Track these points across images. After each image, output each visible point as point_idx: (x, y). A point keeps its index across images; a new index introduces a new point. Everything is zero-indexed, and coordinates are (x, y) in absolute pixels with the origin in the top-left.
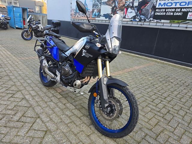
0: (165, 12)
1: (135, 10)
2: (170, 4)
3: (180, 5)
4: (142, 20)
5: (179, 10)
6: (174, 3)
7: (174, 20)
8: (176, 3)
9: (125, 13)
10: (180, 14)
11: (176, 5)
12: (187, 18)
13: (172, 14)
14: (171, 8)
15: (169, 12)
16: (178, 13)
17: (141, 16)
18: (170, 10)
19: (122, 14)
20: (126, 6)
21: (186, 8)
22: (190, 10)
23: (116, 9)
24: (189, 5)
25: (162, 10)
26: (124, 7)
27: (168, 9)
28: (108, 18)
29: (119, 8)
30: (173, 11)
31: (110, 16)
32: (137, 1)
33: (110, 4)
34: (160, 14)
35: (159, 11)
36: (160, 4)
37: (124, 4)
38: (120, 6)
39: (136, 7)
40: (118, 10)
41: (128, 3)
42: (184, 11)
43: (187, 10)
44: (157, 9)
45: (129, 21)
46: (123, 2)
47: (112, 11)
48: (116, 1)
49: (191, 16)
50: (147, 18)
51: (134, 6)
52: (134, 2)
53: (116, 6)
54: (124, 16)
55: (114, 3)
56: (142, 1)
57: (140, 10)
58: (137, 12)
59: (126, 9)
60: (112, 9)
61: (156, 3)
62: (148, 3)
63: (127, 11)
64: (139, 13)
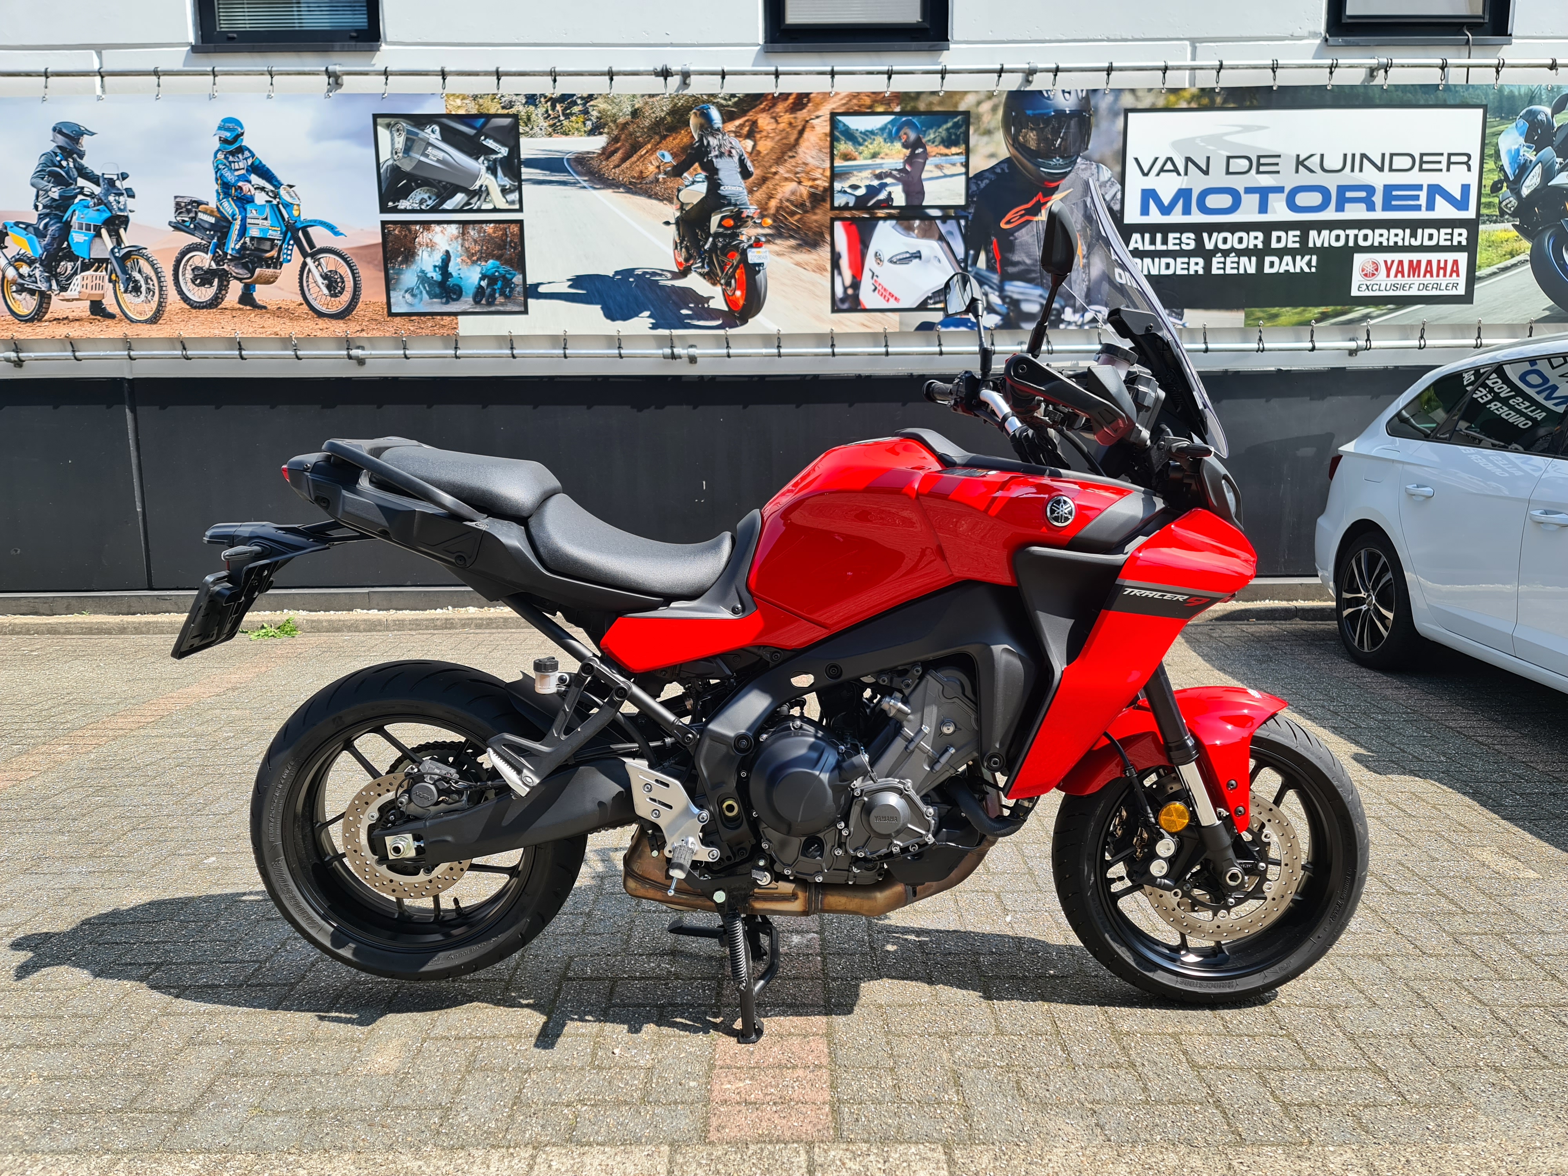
0: (1200, 251)
1: (941, 238)
2: (1225, 201)
3: (1292, 205)
4: (1031, 317)
5: (1291, 239)
6: (1248, 190)
7: (1275, 310)
8: (1264, 193)
9: (844, 263)
10: (1301, 264)
11: (1263, 208)
12: (1354, 292)
13: (1252, 270)
14: (1233, 228)
15: (1226, 253)
16: (1288, 259)
17: (1015, 288)
18: (1233, 240)
19: (816, 277)
20: (840, 200)
21: (1331, 225)
22: (1356, 236)
23: (739, 227)
24: (1347, 205)
25: (1178, 241)
26: (825, 214)
27: (1215, 235)
28: (649, 317)
29: (762, 216)
30: (1251, 247)
31: (674, 297)
32: (954, 165)
33: (651, 178)
34: (1164, 272)
35: (1152, 248)
36: (1149, 195)
37: (815, 187)
38: (773, 204)
39: (952, 213)
40: (765, 235)
41: (867, 178)
42: (1326, 245)
43: (1338, 238)
44: (1136, 236)
45: (902, 335)
46: (803, 172)
47: (687, 248)
48: (717, 153)
49: (1373, 275)
50: (1066, 301)
51: (924, 204)
52: (924, 175)
53: (724, 197)
54: (845, 289)
55: (695, 170)
56: (998, 170)
57: (994, 239)
58: (972, 252)
59: (854, 227)
60: (677, 223)
61: (1119, 187)
62: (1056, 184)
63: (860, 247)
64: (988, 261)
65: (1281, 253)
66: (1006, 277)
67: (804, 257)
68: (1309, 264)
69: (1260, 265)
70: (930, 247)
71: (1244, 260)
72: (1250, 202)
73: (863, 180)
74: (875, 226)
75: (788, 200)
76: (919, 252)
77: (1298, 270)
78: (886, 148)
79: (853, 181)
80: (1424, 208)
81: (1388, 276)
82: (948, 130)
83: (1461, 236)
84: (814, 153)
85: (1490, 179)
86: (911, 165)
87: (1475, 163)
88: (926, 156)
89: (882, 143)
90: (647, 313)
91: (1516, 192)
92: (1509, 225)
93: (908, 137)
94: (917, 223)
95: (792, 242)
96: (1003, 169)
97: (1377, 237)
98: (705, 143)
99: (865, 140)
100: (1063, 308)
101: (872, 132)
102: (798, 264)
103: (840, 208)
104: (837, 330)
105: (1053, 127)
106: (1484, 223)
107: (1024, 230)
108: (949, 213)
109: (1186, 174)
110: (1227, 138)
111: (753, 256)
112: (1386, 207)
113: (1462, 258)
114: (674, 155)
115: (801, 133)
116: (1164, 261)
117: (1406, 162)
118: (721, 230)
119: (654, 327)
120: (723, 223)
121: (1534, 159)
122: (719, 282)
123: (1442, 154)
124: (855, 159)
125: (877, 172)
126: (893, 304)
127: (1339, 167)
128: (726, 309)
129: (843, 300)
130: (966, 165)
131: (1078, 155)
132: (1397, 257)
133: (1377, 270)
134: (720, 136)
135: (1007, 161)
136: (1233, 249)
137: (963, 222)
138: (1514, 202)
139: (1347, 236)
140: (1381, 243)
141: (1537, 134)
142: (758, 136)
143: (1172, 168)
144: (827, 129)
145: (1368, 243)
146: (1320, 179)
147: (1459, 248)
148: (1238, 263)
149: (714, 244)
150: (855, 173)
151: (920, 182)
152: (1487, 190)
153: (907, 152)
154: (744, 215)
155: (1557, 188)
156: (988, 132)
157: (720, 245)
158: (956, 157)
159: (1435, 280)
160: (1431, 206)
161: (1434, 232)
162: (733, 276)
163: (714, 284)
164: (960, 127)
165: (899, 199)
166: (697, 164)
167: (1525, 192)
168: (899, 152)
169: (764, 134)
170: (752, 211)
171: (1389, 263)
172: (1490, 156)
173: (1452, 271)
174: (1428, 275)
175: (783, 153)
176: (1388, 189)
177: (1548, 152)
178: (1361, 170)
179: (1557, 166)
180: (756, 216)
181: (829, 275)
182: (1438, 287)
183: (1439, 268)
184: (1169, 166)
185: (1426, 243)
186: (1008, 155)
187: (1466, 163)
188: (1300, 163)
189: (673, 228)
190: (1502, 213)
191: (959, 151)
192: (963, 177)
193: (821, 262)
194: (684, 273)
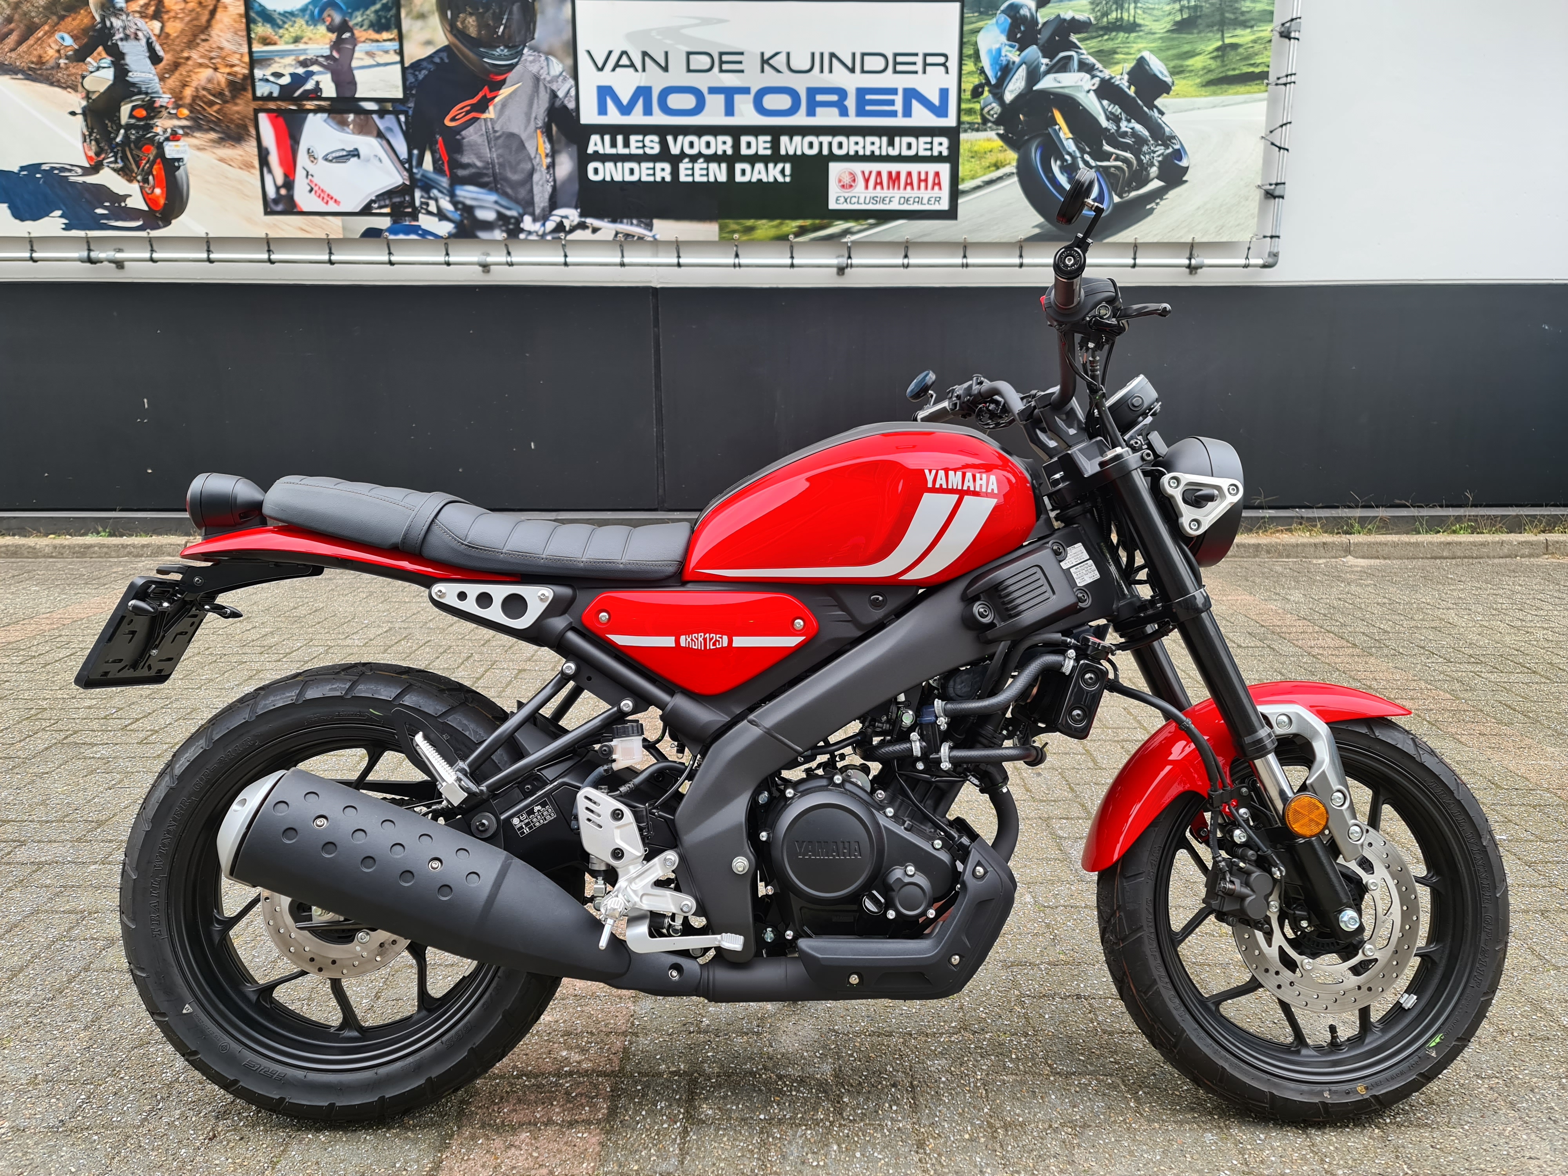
0: (664, 155)
1: (380, 135)
2: (688, 101)
3: (761, 109)
4: (488, 226)
5: (761, 145)
6: (713, 90)
7: (750, 223)
8: (729, 93)
9: (274, 159)
10: (774, 173)
11: (730, 110)
12: (832, 205)
13: (723, 178)
14: (700, 131)
15: (694, 159)
16: (759, 166)
17: (468, 193)
18: (700, 144)
19: (243, 174)
20: (262, 90)
21: (804, 131)
22: (830, 144)
23: (153, 118)
24: (819, 110)
25: (641, 145)
26: (247, 104)
27: (680, 138)
28: (60, 217)
29: (178, 106)
30: (720, 152)
31: (87, 195)
32: (387, 52)
33: (52, 63)
34: (628, 178)
35: (613, 151)
36: (605, 93)
37: (234, 74)
38: (188, 92)
39: (389, 107)
40: (182, 127)
41: (291, 65)
42: (799, 153)
43: (811, 145)
44: (595, 138)
45: (345, 242)
46: (219, 57)
47: (96, 140)
48: (121, 35)
49: (851, 186)
50: (524, 208)
51: (357, 96)
52: (354, 64)
53: (133, 85)
54: (278, 189)
55: (99, 54)
56: (437, 60)
57: (439, 138)
58: (416, 152)
59: (281, 120)
60: (85, 112)
61: (572, 82)
62: (502, 77)
63: (289, 142)
64: (435, 162)
65: (753, 160)
66: (456, 181)
67: (227, 152)
68: (783, 172)
69: (731, 172)
70: (368, 144)
71: (713, 166)
72: (715, 103)
73: (287, 67)
74: (305, 119)
75: (204, 89)
76: (356, 150)
77: (771, 180)
78: (309, 32)
79: (275, 68)
80: (900, 113)
81: (867, 187)
82: (376, 12)
83: (941, 145)
84: (229, 36)
85: (969, 84)
86: (338, 51)
87: (953, 64)
88: (354, 41)
89: (305, 26)
90: (59, 213)
91: (999, 98)
92: (992, 134)
93: (332, 20)
94: (351, 117)
95: (213, 135)
96: (442, 59)
97: (852, 144)
98: (108, 24)
99: (284, 23)
100: (522, 216)
101: (292, 14)
102: (222, 160)
103: (262, 98)
104: (271, 235)
105: (494, 13)
106: (965, 131)
107: (471, 129)
108: (385, 106)
109: (644, 70)
110: (684, 31)
111: (171, 150)
112: (861, 112)
113: (944, 169)
114: (75, 38)
115: (213, 13)
116: (628, 165)
117: (879, 63)
118: (133, 121)
119: (67, 227)
120: (134, 113)
121: (1017, 60)
122: (135, 178)
123: (916, 55)
124: (275, 44)
125: (302, 58)
126: (332, 207)
127: (808, 67)
128: (146, 208)
129: (276, 201)
130: (401, 53)
131: (525, 46)
132: (875, 167)
133: (854, 181)
134: (124, 17)
135: (446, 49)
136: (700, 155)
137: (402, 118)
138: (996, 108)
139: (821, 144)
140: (857, 152)
141: (1020, 31)
142: (166, 17)
143: (628, 63)
144: (242, 10)
145: (843, 152)
146: (787, 80)
147: (940, 159)
148: (707, 169)
149: (126, 136)
150: (277, 59)
151: (350, 70)
152: (967, 95)
153: (333, 36)
154: (157, 105)
155: (1044, 93)
156: (422, 16)
157: (133, 137)
158: (388, 43)
159: (915, 193)
160: (907, 113)
161: (912, 140)
162: (150, 172)
163: (130, 181)
164: (390, 9)
165: (329, 90)
166: (100, 48)
167: (1009, 97)
168: (324, 36)
169: (172, 14)
170: (167, 100)
171: (867, 175)
172: (969, 56)
173: (934, 184)
174: (909, 188)
175: (195, 36)
176: (861, 92)
177: (1033, 51)
178: (831, 71)
179: (1043, 68)
180: (170, 106)
181: (258, 173)
182: (920, 201)
183: (920, 181)
184: (624, 61)
185: (905, 152)
186: (446, 43)
187: (944, 65)
188: (765, 62)
189: (80, 118)
190: (985, 121)
191: (391, 37)
192: (399, 67)
193: (247, 159)
194: (96, 168)
